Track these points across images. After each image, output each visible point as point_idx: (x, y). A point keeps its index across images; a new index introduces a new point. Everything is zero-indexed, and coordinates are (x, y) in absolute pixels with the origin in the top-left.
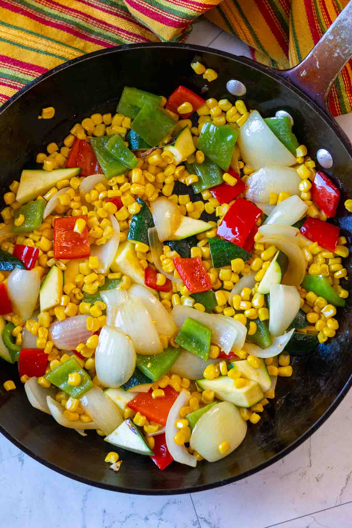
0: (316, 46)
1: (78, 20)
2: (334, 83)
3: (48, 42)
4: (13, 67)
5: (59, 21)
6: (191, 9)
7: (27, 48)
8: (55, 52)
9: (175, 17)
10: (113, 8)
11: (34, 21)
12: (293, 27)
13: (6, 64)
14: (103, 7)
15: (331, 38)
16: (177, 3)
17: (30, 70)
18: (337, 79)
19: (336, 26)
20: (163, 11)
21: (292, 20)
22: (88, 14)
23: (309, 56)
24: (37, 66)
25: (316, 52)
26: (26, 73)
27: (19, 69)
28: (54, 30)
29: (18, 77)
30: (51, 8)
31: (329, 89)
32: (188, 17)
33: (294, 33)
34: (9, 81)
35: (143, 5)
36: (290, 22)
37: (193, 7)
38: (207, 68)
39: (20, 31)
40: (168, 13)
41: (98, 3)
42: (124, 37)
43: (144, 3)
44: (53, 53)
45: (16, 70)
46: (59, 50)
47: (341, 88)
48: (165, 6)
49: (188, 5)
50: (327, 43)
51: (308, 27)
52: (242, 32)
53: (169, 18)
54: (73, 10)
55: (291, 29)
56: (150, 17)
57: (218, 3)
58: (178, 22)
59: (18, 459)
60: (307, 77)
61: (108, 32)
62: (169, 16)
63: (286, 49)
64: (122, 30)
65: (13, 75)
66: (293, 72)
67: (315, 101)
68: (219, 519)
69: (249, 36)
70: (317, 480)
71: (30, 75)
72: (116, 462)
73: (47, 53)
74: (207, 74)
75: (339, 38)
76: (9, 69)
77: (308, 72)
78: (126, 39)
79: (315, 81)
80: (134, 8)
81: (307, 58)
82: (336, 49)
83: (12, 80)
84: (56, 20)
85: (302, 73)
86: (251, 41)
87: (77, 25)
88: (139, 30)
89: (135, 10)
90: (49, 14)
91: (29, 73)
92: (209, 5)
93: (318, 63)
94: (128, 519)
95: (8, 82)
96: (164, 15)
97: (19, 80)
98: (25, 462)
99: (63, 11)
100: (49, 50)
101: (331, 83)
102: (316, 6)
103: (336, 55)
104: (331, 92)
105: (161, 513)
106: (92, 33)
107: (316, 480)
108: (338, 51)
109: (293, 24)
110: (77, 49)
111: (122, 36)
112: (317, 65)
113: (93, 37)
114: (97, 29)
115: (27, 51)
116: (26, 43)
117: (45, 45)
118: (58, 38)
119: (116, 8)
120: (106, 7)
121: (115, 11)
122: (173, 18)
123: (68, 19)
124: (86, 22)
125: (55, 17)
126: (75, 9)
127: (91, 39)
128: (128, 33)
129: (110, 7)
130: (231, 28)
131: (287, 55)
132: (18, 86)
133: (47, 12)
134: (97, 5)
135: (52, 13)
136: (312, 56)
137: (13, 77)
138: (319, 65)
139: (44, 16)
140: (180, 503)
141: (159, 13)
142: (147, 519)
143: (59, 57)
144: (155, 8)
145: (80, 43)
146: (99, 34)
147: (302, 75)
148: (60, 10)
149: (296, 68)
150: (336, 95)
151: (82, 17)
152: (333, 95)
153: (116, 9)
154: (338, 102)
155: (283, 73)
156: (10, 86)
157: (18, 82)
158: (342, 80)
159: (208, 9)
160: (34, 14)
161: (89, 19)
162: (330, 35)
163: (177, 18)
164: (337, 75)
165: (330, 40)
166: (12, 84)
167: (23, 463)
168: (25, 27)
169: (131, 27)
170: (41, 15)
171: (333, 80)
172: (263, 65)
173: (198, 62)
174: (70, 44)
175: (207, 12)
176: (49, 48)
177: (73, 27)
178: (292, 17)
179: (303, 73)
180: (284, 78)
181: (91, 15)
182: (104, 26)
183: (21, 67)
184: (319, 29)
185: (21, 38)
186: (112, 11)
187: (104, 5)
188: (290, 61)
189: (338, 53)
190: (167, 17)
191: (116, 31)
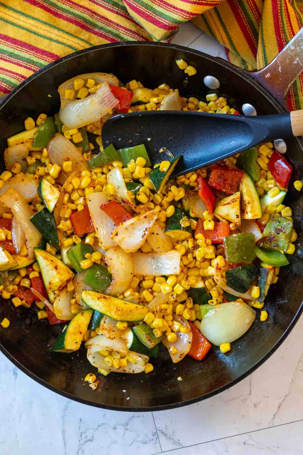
0: (280, 54)
1: (85, 15)
2: (293, 84)
3: (59, 32)
4: (29, 52)
5: (69, 15)
6: (180, 16)
7: (41, 36)
8: (65, 41)
9: (166, 21)
10: (115, 7)
11: (49, 14)
12: (262, 35)
13: (24, 48)
14: (106, 6)
15: (293, 48)
16: (168, 9)
17: (43, 55)
18: (296, 81)
19: (297, 39)
20: (157, 15)
21: (262, 29)
22: (94, 10)
23: (273, 61)
24: (49, 52)
25: (280, 59)
26: (40, 57)
27: (34, 54)
28: (65, 22)
29: (32, 61)
30: (64, 4)
31: (288, 89)
32: (177, 22)
33: (263, 40)
34: (26, 63)
35: (140, 8)
36: (260, 31)
37: (182, 14)
38: (188, 65)
39: (37, 21)
40: (161, 17)
41: (102, 2)
42: (122, 32)
43: (141, 6)
44: (63, 42)
45: (32, 54)
46: (68, 40)
47: (298, 88)
48: (158, 11)
49: (178, 12)
50: (289, 52)
51: (274, 36)
52: (219, 35)
53: (161, 21)
54: (81, 6)
55: (260, 36)
56: (145, 18)
57: (202, 12)
58: (168, 25)
59: (12, 373)
60: (270, 78)
61: (109, 27)
62: (161, 20)
63: (255, 52)
64: (121, 26)
65: (29, 58)
66: (260, 73)
67: (275, 99)
68: (174, 432)
69: (225, 39)
70: (255, 406)
71: (43, 59)
72: (94, 382)
73: (58, 42)
74: (188, 70)
75: (300, 48)
76: (26, 53)
77: (272, 74)
78: (124, 34)
79: (277, 82)
80: (133, 10)
81: (272, 63)
82: (296, 58)
83: (28, 63)
84: (67, 14)
85: (266, 75)
86: (227, 43)
87: (84, 19)
88: (135, 27)
89: (133, 12)
90: (62, 9)
91: (42, 58)
92: (195, 14)
93: (280, 68)
94: (100, 428)
95: (24, 64)
96: (157, 18)
97: (34, 63)
98: (18, 376)
99: (73, 7)
100: (60, 39)
101: (290, 85)
102: (282, 18)
103: (296, 62)
104: (289, 92)
105: (127, 424)
106: (96, 27)
107: (253, 406)
108: (297, 59)
109: (262, 32)
110: (83, 39)
111: (120, 31)
112: (280, 70)
113: (96, 30)
114: (100, 24)
115: (42, 39)
116: (41, 32)
117: (57, 35)
118: (67, 30)
119: (117, 7)
120: (109, 6)
121: (116, 10)
122: (165, 21)
123: (77, 13)
124: (92, 17)
125: (66, 11)
126: (83, 5)
127: (95, 32)
128: (125, 28)
129: (112, 6)
130: (211, 31)
131: (255, 57)
132: (33, 68)
133: (60, 7)
134: (101, 3)
135: (64, 7)
136: (276, 62)
137: (29, 60)
138: (281, 70)
139: (57, 9)
140: (143, 418)
141: (153, 16)
142: (115, 428)
143: (68, 46)
144: (150, 12)
145: (85, 35)
146: (102, 28)
147: (266, 77)
148: (70, 5)
149: (262, 70)
150: (293, 94)
151: (88, 13)
152: (291, 94)
153: (117, 9)
154: (294, 100)
155: (252, 73)
156: (25, 67)
157: (33, 65)
158: (299, 82)
159: (194, 16)
160: (48, 7)
161: (94, 15)
162: (292, 46)
163: (168, 22)
164: (295, 78)
165: (292, 50)
166: (27, 66)
167: (16, 377)
168: (41, 18)
169: (128, 24)
170: (55, 8)
171: (292, 82)
172: (235, 66)
173: (181, 60)
174: (77, 35)
175: (193, 19)
176: (60, 37)
177: (81, 21)
178: (262, 26)
179: (268, 75)
180: (251, 78)
181: (96, 12)
182: (106, 21)
183: (35, 52)
184: (283, 38)
185: (37, 27)
186: (114, 9)
187: (107, 4)
188: (258, 63)
189: (297, 61)
190: (159, 20)
191: (116, 26)
